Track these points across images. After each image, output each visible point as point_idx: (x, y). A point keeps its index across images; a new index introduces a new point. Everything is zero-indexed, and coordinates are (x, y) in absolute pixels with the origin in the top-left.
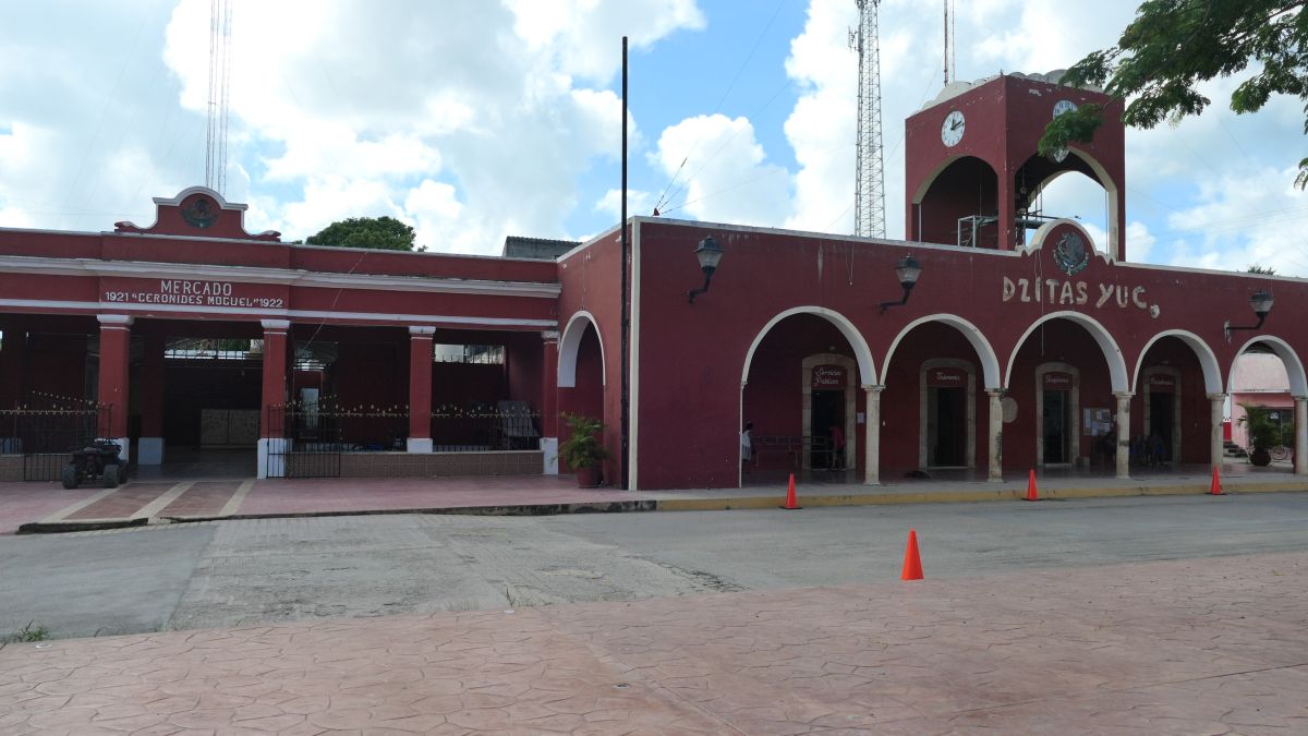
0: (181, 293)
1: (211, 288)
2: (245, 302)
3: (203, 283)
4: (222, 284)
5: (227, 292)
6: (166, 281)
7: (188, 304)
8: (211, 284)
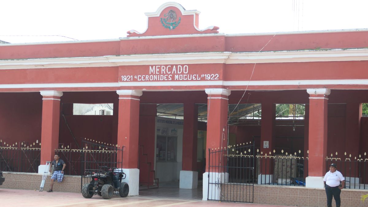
0: (160, 74)
1: (177, 69)
2: (196, 77)
3: (172, 66)
4: (183, 65)
5: (186, 71)
6: (152, 66)
7: (164, 81)
8: (176, 66)
